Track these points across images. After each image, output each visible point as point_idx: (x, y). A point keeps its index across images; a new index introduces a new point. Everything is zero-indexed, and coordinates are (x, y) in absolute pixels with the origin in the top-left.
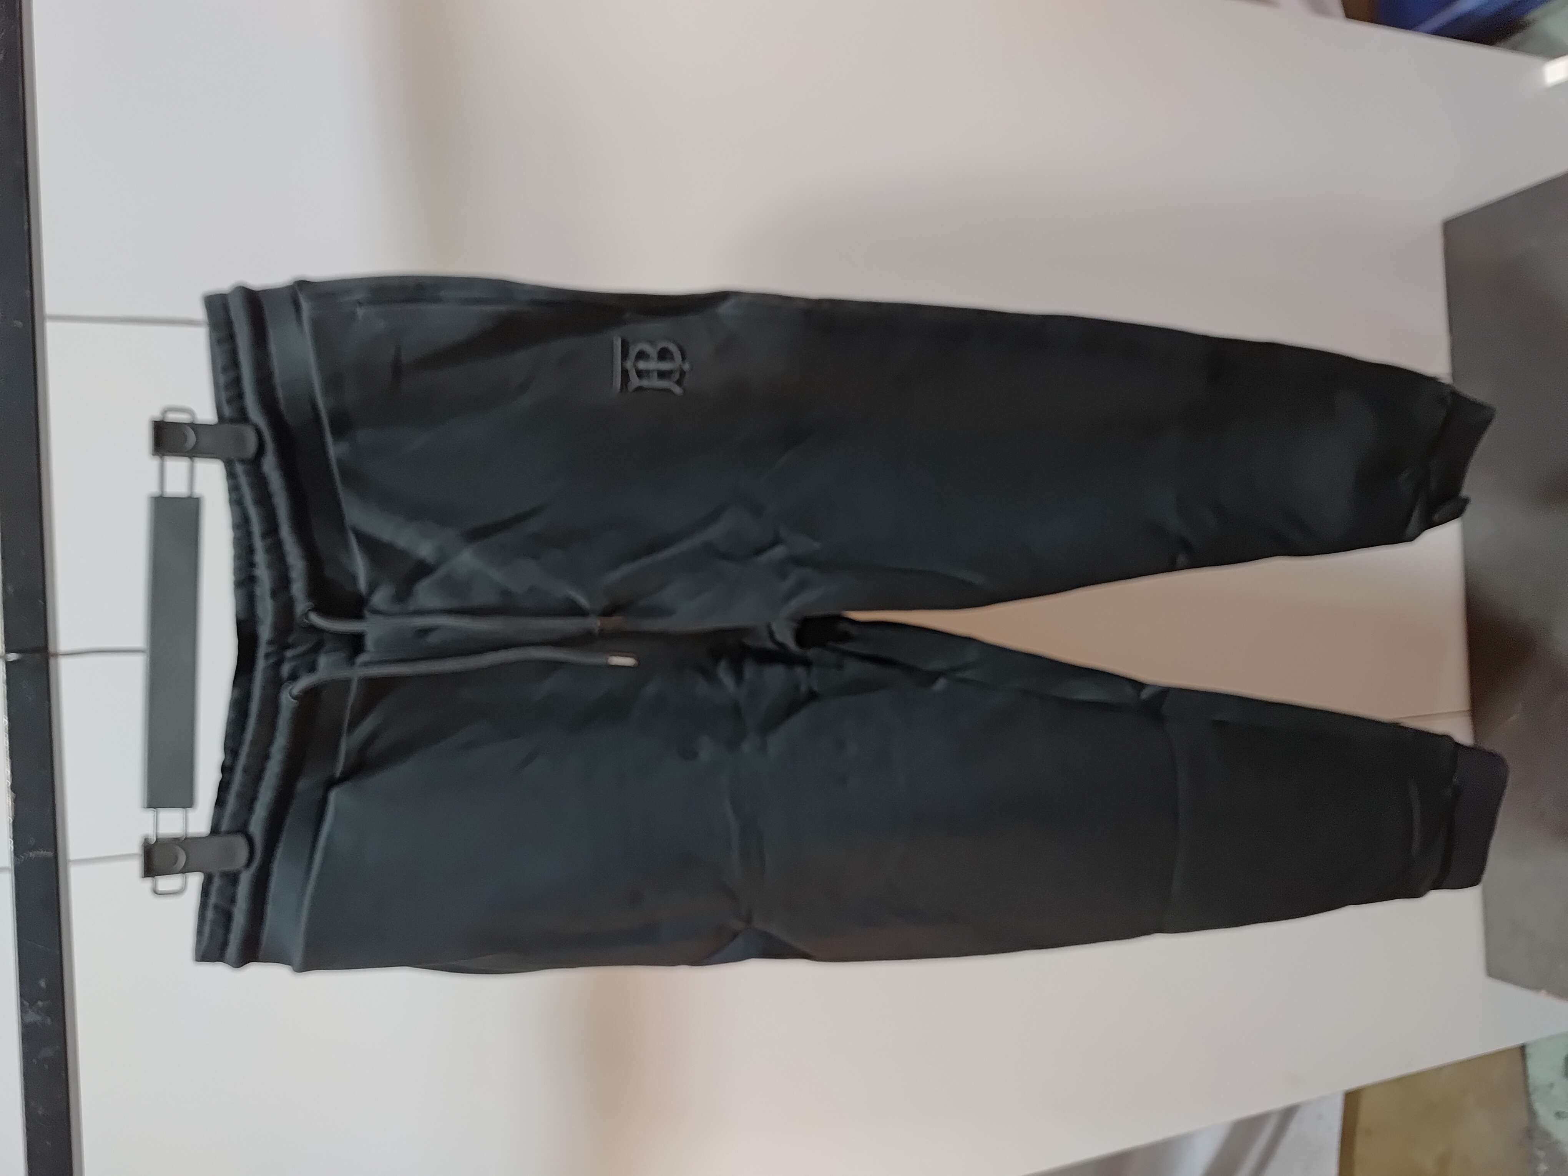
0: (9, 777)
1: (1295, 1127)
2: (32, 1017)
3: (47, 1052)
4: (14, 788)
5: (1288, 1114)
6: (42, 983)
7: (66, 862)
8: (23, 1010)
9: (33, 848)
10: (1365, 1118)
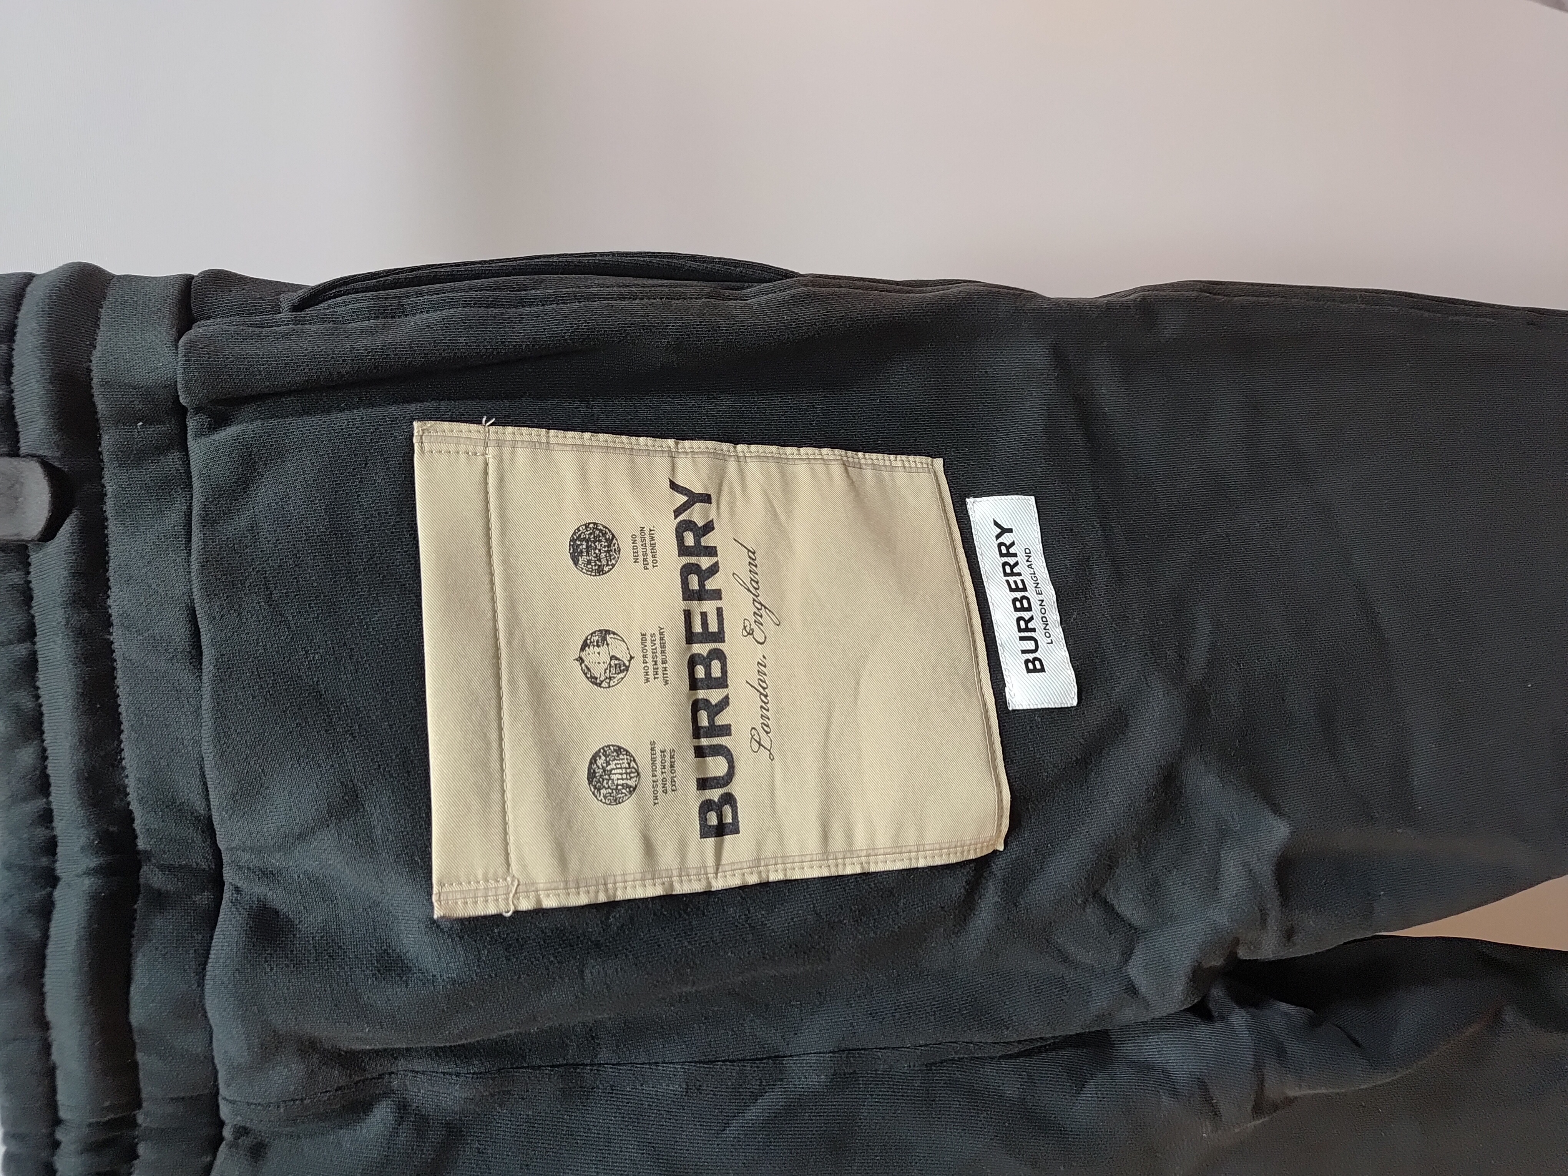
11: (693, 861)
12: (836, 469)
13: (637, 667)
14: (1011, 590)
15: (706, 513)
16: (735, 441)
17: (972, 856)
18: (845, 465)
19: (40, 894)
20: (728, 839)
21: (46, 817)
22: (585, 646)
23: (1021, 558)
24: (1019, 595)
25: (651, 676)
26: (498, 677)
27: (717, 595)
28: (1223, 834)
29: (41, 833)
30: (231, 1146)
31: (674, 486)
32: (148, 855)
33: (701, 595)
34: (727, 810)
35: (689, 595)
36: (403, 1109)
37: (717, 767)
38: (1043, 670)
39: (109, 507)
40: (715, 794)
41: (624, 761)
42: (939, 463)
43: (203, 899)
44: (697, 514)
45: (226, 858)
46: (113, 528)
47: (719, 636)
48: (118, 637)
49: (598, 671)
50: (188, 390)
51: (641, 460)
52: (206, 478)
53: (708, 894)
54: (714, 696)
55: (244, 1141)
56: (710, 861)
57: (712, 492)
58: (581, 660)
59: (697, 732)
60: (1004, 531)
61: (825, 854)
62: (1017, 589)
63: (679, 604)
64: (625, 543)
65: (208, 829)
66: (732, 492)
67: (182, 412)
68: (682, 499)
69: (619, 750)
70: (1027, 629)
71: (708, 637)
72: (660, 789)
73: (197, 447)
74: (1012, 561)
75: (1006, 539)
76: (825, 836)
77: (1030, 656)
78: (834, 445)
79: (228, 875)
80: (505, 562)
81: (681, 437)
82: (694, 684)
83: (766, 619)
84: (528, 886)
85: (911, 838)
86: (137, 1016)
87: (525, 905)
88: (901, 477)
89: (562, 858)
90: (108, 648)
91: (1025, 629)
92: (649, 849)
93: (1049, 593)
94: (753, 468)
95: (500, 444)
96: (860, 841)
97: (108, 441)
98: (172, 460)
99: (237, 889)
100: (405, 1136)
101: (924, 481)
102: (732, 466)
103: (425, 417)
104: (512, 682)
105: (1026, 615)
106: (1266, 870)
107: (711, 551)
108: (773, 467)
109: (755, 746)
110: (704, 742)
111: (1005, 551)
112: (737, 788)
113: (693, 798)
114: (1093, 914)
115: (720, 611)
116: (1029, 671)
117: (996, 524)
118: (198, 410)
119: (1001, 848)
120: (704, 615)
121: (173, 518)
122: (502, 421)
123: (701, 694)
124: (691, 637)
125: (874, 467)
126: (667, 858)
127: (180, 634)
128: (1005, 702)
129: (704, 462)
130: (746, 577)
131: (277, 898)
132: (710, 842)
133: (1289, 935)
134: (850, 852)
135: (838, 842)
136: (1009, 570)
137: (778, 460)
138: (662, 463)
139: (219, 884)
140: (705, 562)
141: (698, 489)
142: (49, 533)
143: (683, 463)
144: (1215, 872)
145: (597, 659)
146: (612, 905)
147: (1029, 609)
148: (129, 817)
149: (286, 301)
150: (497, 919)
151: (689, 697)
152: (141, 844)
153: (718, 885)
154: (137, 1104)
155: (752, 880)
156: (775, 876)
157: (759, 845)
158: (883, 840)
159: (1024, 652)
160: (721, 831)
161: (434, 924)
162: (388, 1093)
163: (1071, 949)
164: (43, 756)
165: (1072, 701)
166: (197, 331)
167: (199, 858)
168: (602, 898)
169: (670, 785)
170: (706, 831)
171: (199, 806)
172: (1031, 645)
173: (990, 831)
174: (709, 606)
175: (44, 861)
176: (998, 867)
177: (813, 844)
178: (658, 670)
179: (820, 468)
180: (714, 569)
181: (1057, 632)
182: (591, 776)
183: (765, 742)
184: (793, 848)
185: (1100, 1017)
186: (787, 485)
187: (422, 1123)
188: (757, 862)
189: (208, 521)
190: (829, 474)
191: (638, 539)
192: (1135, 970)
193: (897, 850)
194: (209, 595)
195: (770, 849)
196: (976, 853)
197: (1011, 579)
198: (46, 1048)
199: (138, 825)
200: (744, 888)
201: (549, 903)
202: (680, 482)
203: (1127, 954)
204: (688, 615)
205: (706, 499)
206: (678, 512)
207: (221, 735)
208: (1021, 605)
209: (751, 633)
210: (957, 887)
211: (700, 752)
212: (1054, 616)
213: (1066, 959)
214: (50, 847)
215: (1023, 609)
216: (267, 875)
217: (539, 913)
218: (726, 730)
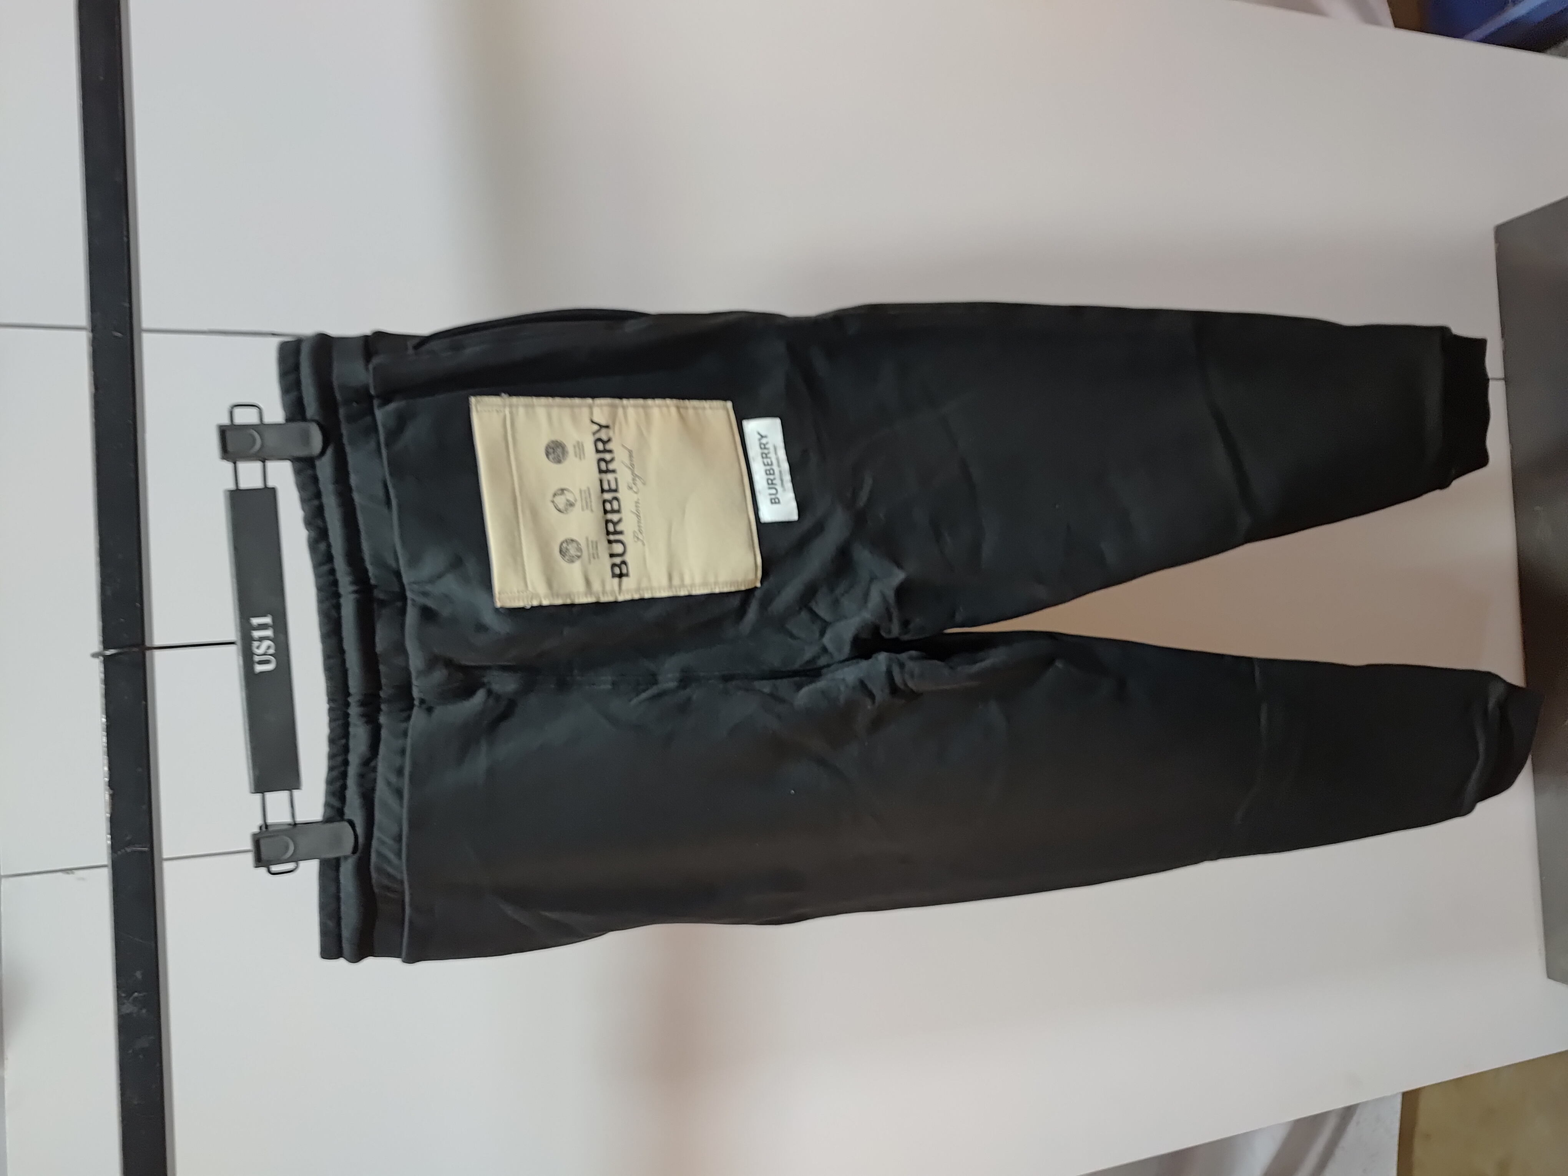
0: (107, 775)
1: (1352, 1130)
2: (129, 1008)
3: (143, 1043)
4: (111, 784)
5: (1348, 1113)
6: (139, 975)
7: (162, 860)
8: (120, 1001)
9: (129, 844)
10: (1424, 1122)
11: (608, 588)
12: (673, 410)
13: (578, 505)
14: (765, 465)
15: (607, 434)
16: (621, 397)
17: (743, 588)
18: (678, 408)
19: (334, 601)
20: (624, 579)
21: (332, 572)
22: (555, 495)
23: (772, 450)
24: (768, 468)
25: (585, 507)
26: (516, 509)
27: (614, 471)
28: (873, 579)
29: (331, 578)
30: (420, 707)
31: (593, 422)
32: (376, 586)
33: (607, 471)
34: (623, 567)
35: (601, 471)
36: (490, 693)
37: (618, 548)
38: (779, 502)
39: (345, 440)
40: (618, 560)
41: (575, 545)
42: (729, 404)
43: (399, 604)
44: (603, 435)
45: (407, 587)
46: (348, 449)
47: (616, 491)
48: (356, 496)
49: (561, 507)
50: (375, 387)
51: (577, 410)
52: (384, 426)
53: (616, 603)
54: (615, 517)
55: (424, 706)
56: (616, 588)
57: (610, 424)
58: (553, 502)
59: (608, 533)
60: (762, 437)
61: (670, 586)
62: (768, 465)
63: (596, 475)
64: (570, 449)
65: (398, 575)
66: (620, 424)
67: (370, 398)
68: (596, 427)
69: (572, 540)
70: (772, 484)
71: (610, 490)
72: (591, 557)
73: (379, 414)
74: (766, 451)
75: (764, 441)
76: (670, 578)
77: (773, 497)
78: (672, 397)
79: (409, 594)
80: (517, 459)
81: (593, 397)
82: (606, 512)
83: (638, 482)
84: (535, 595)
85: (712, 580)
86: (379, 647)
87: (535, 603)
88: (709, 412)
89: (549, 583)
90: (352, 500)
91: (771, 484)
92: (588, 583)
93: (785, 466)
94: (631, 411)
95: (511, 406)
96: (687, 581)
97: (342, 412)
98: (368, 419)
99: (413, 600)
100: (491, 702)
101: (721, 413)
102: (620, 411)
103: (475, 395)
104: (523, 512)
105: (772, 477)
106: (891, 595)
107: (610, 451)
108: (641, 410)
109: (636, 540)
110: (612, 537)
111: (763, 446)
112: (628, 558)
113: (607, 562)
114: (804, 615)
115: (616, 480)
116: (772, 503)
117: (759, 434)
118: (378, 396)
119: (758, 585)
120: (609, 482)
121: (372, 445)
122: (511, 394)
123: (610, 516)
124: (603, 491)
125: (695, 408)
126: (596, 586)
127: (381, 493)
128: (759, 519)
129: (606, 410)
130: (627, 462)
131: (430, 603)
132: (616, 580)
133: (905, 624)
134: (683, 585)
135: (676, 581)
136: (765, 456)
137: (644, 407)
138: (585, 411)
139: (404, 598)
140: (608, 457)
141: (603, 423)
142: (323, 453)
143: (596, 411)
144: (866, 596)
145: (561, 501)
146: (573, 605)
147: (774, 474)
148: (366, 571)
149: (410, 344)
150: (522, 609)
151: (603, 517)
152: (373, 582)
153: (621, 598)
154: (379, 687)
155: (636, 597)
156: (647, 595)
157: (639, 582)
158: (698, 580)
159: (771, 494)
160: (621, 576)
161: (497, 611)
162: (483, 685)
163: (795, 631)
164: (329, 546)
165: (795, 517)
166: (376, 361)
167: (396, 589)
168: (568, 602)
169: (595, 556)
170: (614, 575)
171: (394, 565)
172: (774, 491)
173: (751, 576)
174: (610, 476)
175: (334, 589)
176: (758, 594)
177: (664, 582)
178: (587, 506)
179: (665, 410)
180: (612, 460)
181: (789, 485)
182: (561, 551)
183: (640, 537)
184: (655, 584)
185: (808, 662)
186: (648, 418)
187: (498, 697)
188: (638, 589)
189: (387, 445)
190: (669, 412)
191: (577, 447)
192: (826, 640)
193: (705, 584)
194: (391, 474)
195: (645, 583)
196: (745, 586)
197: (765, 461)
198: (343, 662)
199: (370, 574)
200: (633, 601)
201: (545, 602)
202: (596, 419)
203: (822, 633)
204: (601, 481)
205: (607, 427)
206: (594, 434)
207: (402, 536)
208: (769, 472)
209: (631, 488)
210: (736, 602)
211: (610, 542)
212: (787, 477)
213: (792, 636)
214: (335, 583)
215: (770, 474)
216: (425, 594)
217: (541, 607)
218: (621, 533)
